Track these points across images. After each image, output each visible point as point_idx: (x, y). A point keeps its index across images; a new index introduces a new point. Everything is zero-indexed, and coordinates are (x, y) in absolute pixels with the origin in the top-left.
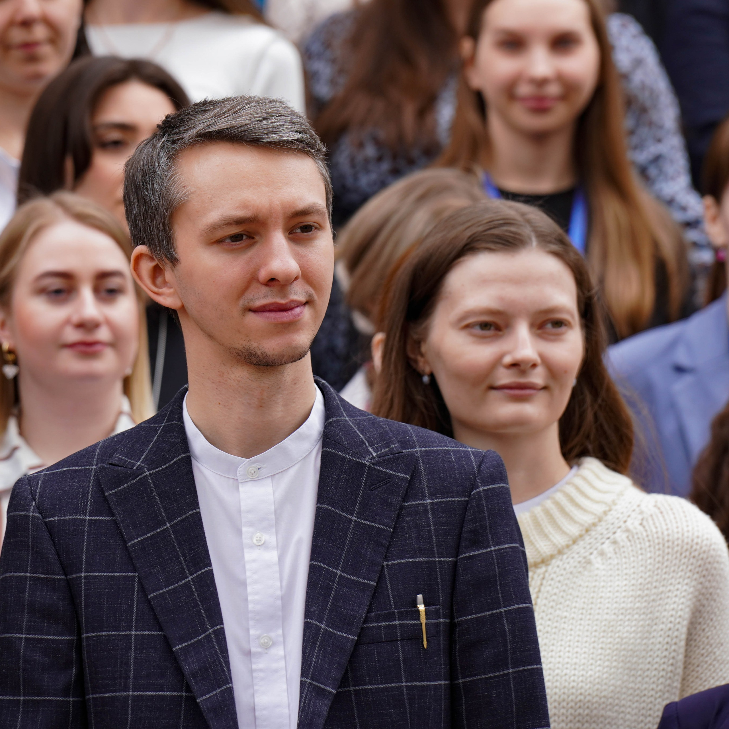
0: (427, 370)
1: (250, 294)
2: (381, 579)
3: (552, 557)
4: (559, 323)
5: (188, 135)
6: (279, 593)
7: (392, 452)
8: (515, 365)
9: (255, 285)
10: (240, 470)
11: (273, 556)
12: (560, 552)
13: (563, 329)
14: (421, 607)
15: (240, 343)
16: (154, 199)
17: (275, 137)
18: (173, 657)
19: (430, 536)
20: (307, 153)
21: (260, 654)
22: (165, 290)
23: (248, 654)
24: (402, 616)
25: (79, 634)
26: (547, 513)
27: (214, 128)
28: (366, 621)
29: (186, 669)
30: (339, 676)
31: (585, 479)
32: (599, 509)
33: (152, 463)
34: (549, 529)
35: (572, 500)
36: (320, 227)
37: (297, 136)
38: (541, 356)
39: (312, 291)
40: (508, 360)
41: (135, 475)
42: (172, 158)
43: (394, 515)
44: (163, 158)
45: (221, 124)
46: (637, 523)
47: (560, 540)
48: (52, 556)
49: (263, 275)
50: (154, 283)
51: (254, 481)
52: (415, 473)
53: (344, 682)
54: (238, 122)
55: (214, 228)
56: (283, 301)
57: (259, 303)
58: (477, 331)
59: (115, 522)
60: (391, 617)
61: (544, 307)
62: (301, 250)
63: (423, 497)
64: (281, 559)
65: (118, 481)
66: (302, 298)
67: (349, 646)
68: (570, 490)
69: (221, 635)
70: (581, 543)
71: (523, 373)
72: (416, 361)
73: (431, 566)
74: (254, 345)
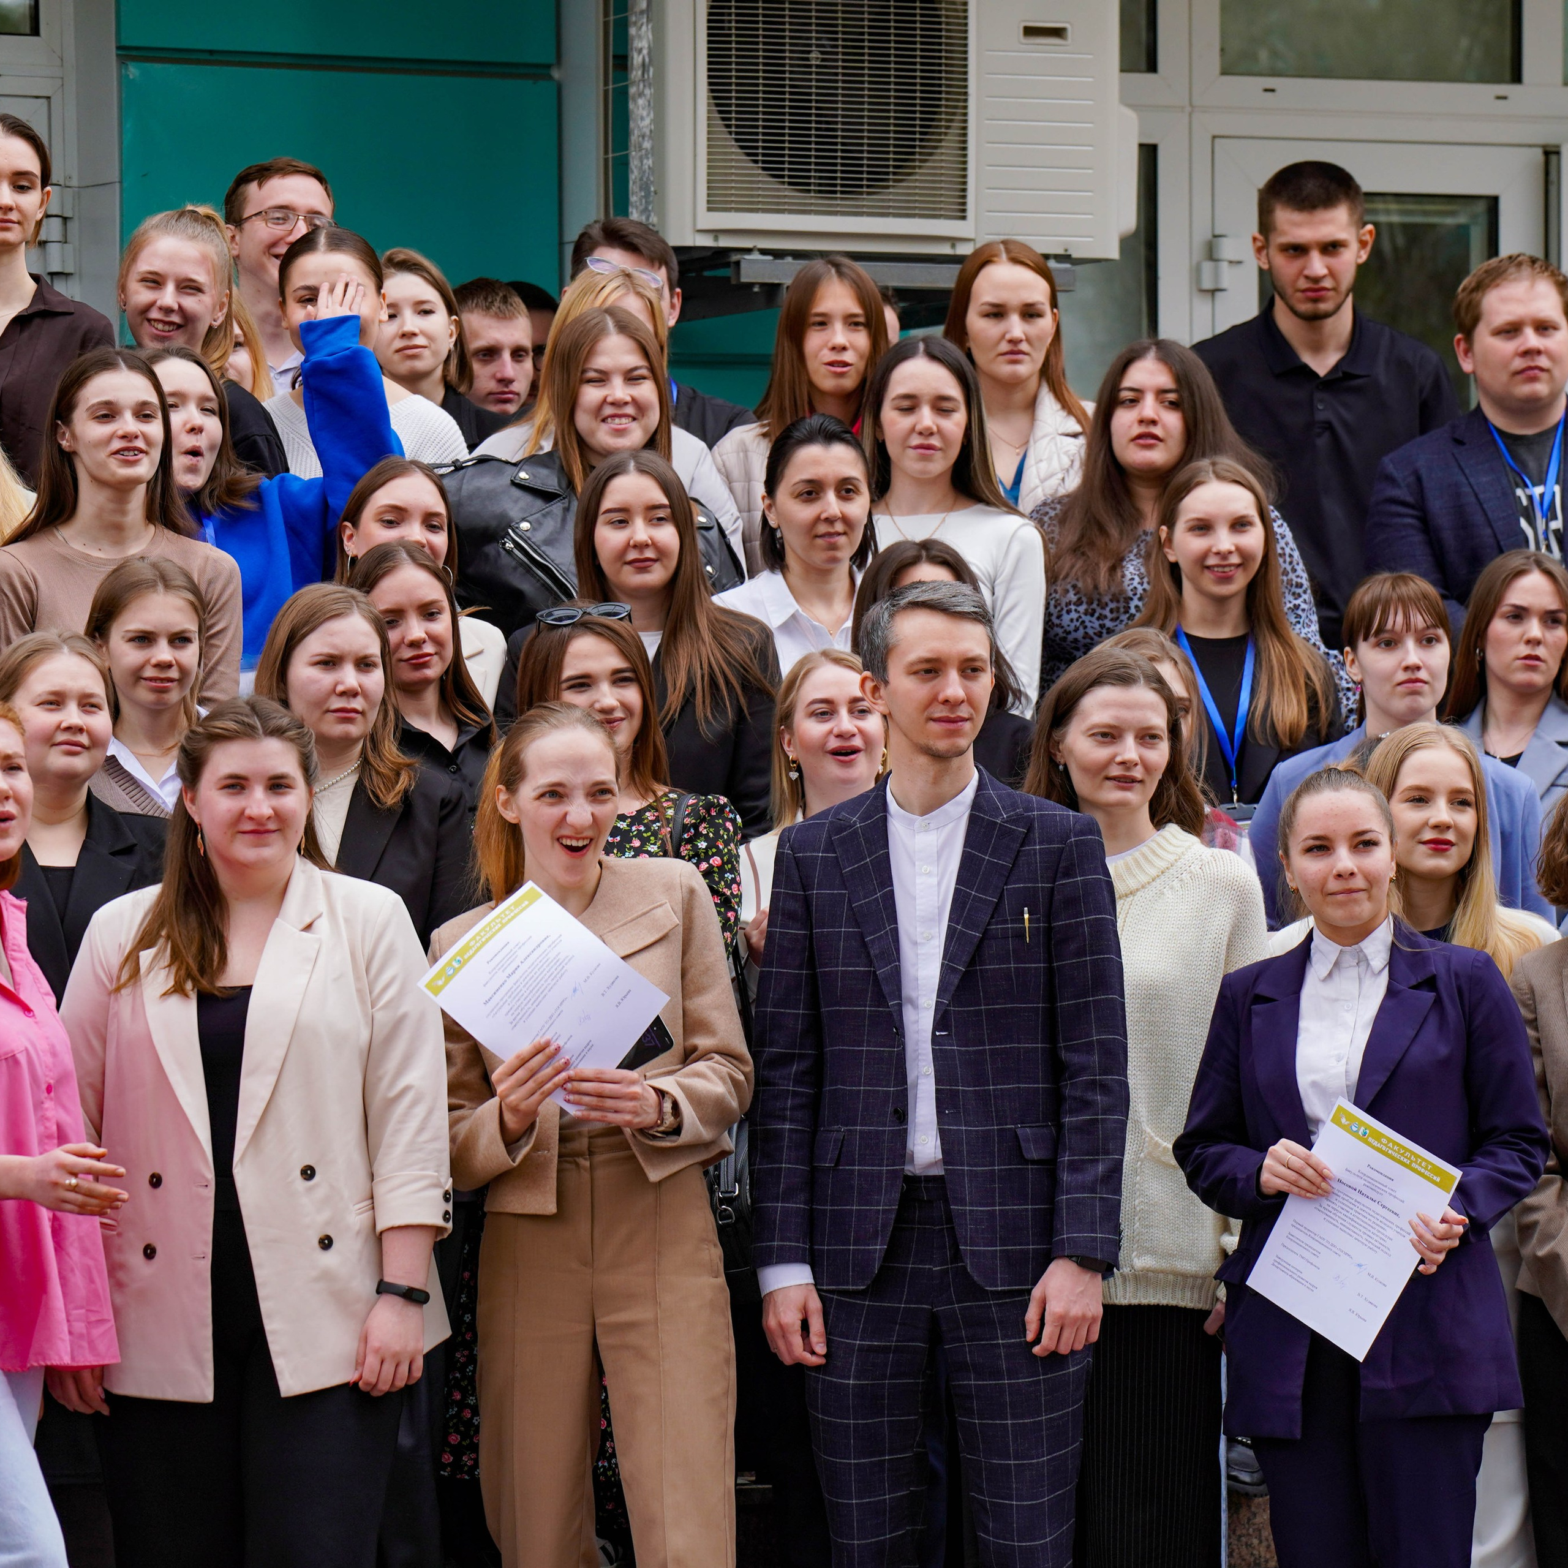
0: (1062, 761)
1: (931, 709)
2: (1001, 898)
3: (1138, 890)
4: (1154, 737)
5: (903, 602)
6: (936, 905)
7: (1017, 814)
8: (1123, 763)
9: (936, 703)
10: (917, 824)
11: (934, 880)
12: (1143, 887)
13: (1157, 741)
14: (1026, 916)
15: (923, 741)
16: (877, 641)
17: (959, 609)
18: (864, 945)
19: (1036, 870)
20: (980, 621)
21: (923, 944)
22: (879, 701)
23: (915, 944)
24: (1013, 921)
25: (811, 930)
26: (1136, 861)
27: (919, 600)
28: (989, 924)
29: (872, 952)
30: (968, 960)
31: (1164, 838)
32: (1172, 858)
33: (862, 819)
34: (1136, 871)
35: (1154, 852)
36: (982, 670)
37: (973, 609)
38: (1141, 758)
39: (972, 711)
40: (1119, 759)
41: (851, 827)
42: (892, 616)
43: (1013, 856)
44: (886, 615)
45: (924, 597)
46: (1198, 867)
47: (1144, 879)
48: (796, 879)
49: (941, 697)
50: (873, 697)
51: (926, 831)
52: (1030, 829)
53: (972, 963)
54: (936, 597)
55: (912, 664)
56: (953, 716)
57: (937, 715)
58: (1100, 738)
59: (836, 857)
60: (1005, 922)
61: (1145, 725)
62: (969, 684)
63: (1035, 844)
64: (939, 884)
65: (841, 829)
66: (966, 715)
67: (976, 941)
68: (1153, 845)
69: (895, 932)
70: (1158, 881)
71: (1128, 769)
72: (1055, 755)
73: (1035, 889)
74: (931, 743)
